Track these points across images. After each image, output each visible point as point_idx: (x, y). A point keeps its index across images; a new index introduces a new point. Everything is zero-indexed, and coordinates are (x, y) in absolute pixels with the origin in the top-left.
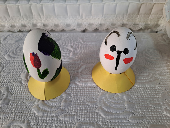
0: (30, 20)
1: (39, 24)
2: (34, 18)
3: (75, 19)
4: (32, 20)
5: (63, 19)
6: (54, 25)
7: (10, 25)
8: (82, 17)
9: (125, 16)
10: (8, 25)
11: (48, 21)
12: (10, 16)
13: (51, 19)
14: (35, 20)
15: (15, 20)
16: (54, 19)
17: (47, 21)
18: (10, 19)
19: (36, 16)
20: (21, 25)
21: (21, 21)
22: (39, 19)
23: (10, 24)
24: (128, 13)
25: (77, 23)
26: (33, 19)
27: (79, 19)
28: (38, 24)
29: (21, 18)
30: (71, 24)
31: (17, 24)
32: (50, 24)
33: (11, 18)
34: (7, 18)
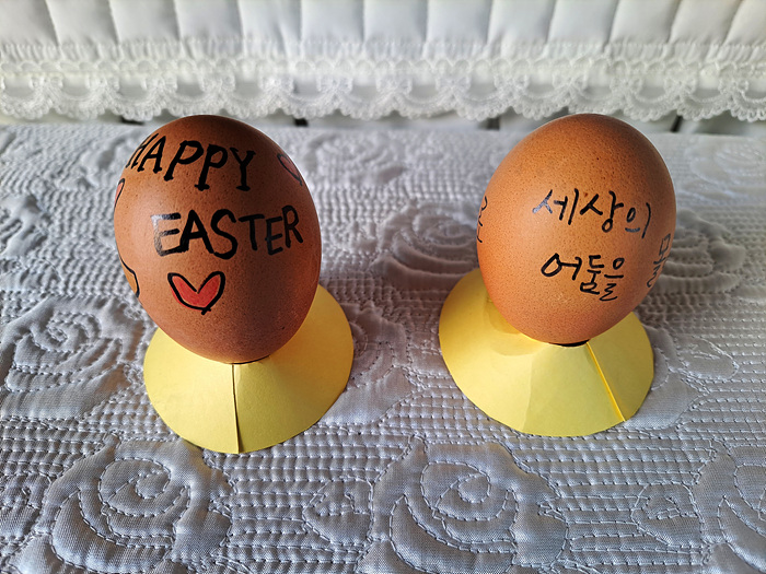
0: (223, 63)
1: (272, 82)
2: (245, 51)
3: (459, 58)
4: (234, 63)
5: (400, 58)
6: (350, 87)
7: (117, 85)
8: (499, 51)
9: (713, 48)
10: (106, 83)
11: (318, 65)
12: (121, 38)
13: (339, 54)
14: (253, 63)
15: (143, 58)
16: (351, 57)
17: (312, 65)
18: (118, 52)
19: (257, 41)
20: (176, 86)
21: (174, 64)
22: (272, 57)
23: (112, 80)
24: (731, 37)
25: (468, 81)
26: (240, 57)
27: (482, 61)
28: (265, 79)
29: (178, 50)
30: (438, 84)
31: (155, 83)
32: (330, 82)
33: (120, 47)
34: (100, 48)
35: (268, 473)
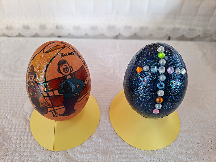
2: (42, 15)
3: (104, 18)
6: (73, 27)
9: (177, 17)
12: (6, 13)
14: (44, 20)
15: (13, 18)
18: (5, 16)
20: (22, 26)
21: (22, 20)
23: (4, 25)
25: (107, 26)
26: (41, 18)
28: (48, 25)
29: (22, 16)
30: (98, 26)
31: (16, 25)
32: (67, 25)
35: (24, 136)
